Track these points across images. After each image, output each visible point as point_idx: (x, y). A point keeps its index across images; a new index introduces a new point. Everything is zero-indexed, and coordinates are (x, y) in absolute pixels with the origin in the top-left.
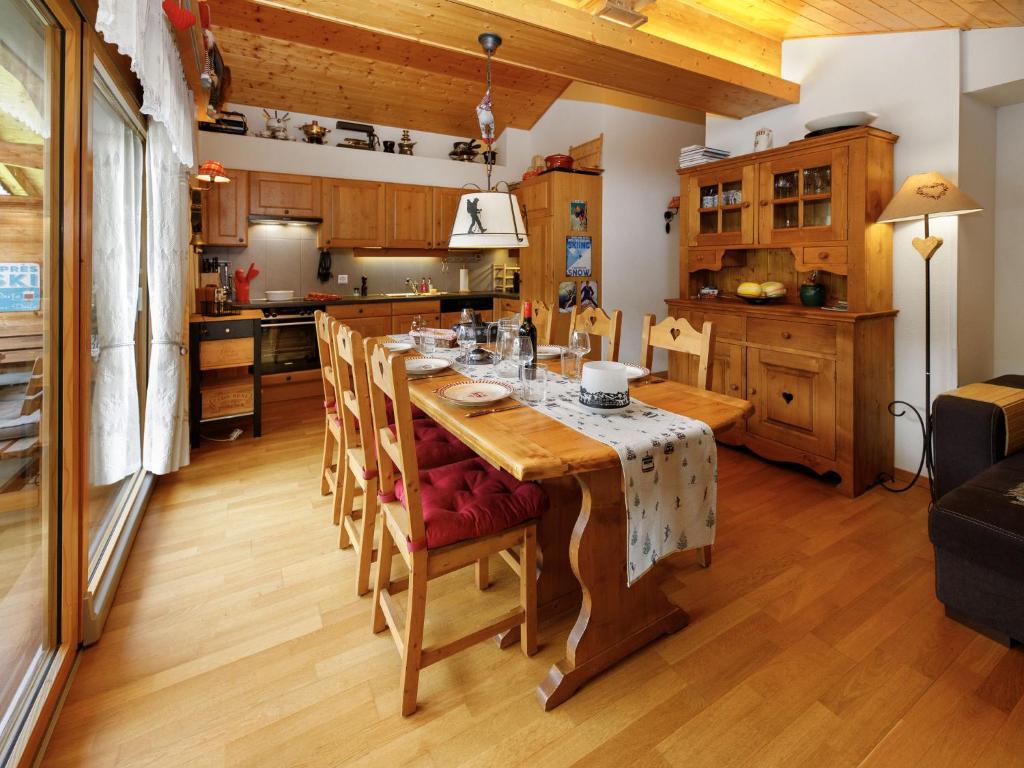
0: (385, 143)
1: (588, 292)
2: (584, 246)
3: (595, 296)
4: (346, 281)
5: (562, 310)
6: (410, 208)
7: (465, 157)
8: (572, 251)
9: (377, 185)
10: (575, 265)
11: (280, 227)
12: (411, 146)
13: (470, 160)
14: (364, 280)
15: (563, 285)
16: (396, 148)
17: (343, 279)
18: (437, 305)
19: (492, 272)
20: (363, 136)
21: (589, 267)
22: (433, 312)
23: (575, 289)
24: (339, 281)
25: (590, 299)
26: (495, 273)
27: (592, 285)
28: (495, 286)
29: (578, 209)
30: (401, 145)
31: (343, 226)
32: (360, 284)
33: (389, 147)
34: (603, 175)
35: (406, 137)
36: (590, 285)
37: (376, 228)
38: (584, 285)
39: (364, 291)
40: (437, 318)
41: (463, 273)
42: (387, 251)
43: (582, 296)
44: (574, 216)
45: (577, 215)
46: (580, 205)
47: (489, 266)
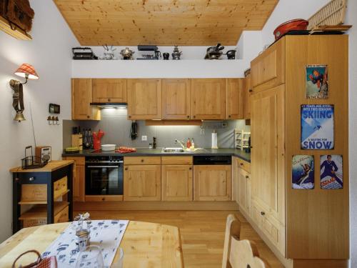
0: (164, 54)
1: (329, 168)
2: (324, 115)
3: (340, 172)
4: (146, 139)
5: (295, 186)
6: (176, 94)
7: (213, 56)
8: (309, 121)
9: (157, 80)
10: (311, 137)
11: (114, 109)
12: (179, 55)
13: (217, 58)
14: (154, 138)
15: (297, 158)
16: (171, 57)
17: (144, 138)
18: (190, 159)
19: (234, 135)
20: (152, 53)
21: (330, 139)
22: (188, 164)
23: (312, 163)
24: (143, 139)
25: (333, 175)
26: (236, 136)
27: (336, 159)
28: (236, 145)
29: (316, 74)
30: (173, 55)
31: (138, 107)
32: (152, 142)
33: (166, 57)
34: (350, 33)
35: (176, 50)
36: (332, 159)
37: (157, 107)
38: (324, 159)
39: (154, 146)
40: (190, 169)
41: (214, 135)
42: (164, 122)
43: (322, 171)
44: (310, 83)
45: (315, 81)
46: (317, 69)
47: (232, 131)
